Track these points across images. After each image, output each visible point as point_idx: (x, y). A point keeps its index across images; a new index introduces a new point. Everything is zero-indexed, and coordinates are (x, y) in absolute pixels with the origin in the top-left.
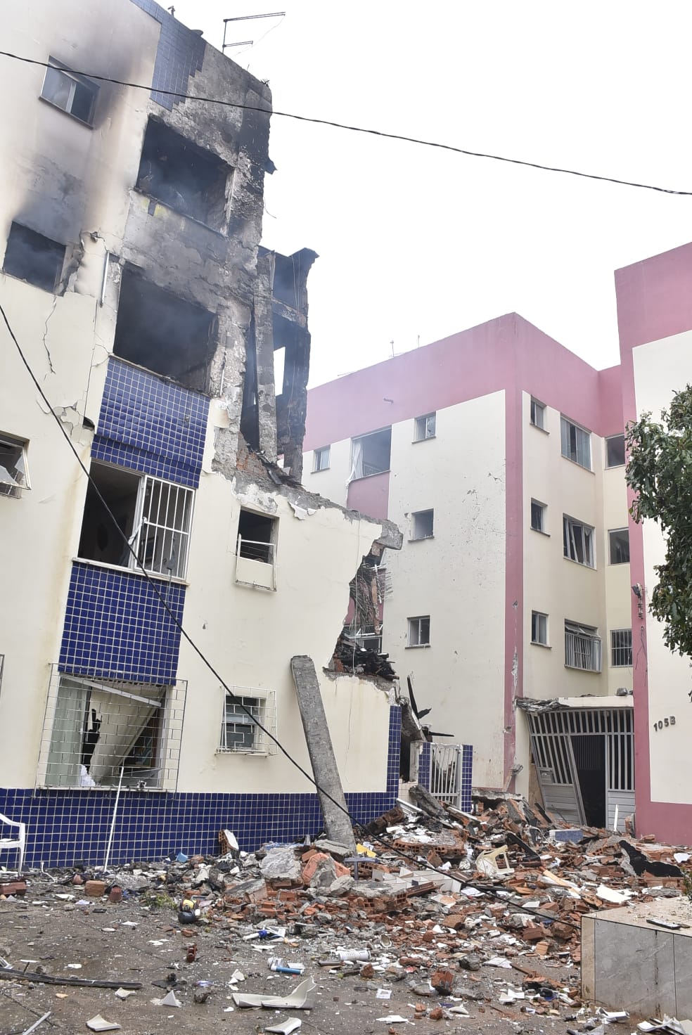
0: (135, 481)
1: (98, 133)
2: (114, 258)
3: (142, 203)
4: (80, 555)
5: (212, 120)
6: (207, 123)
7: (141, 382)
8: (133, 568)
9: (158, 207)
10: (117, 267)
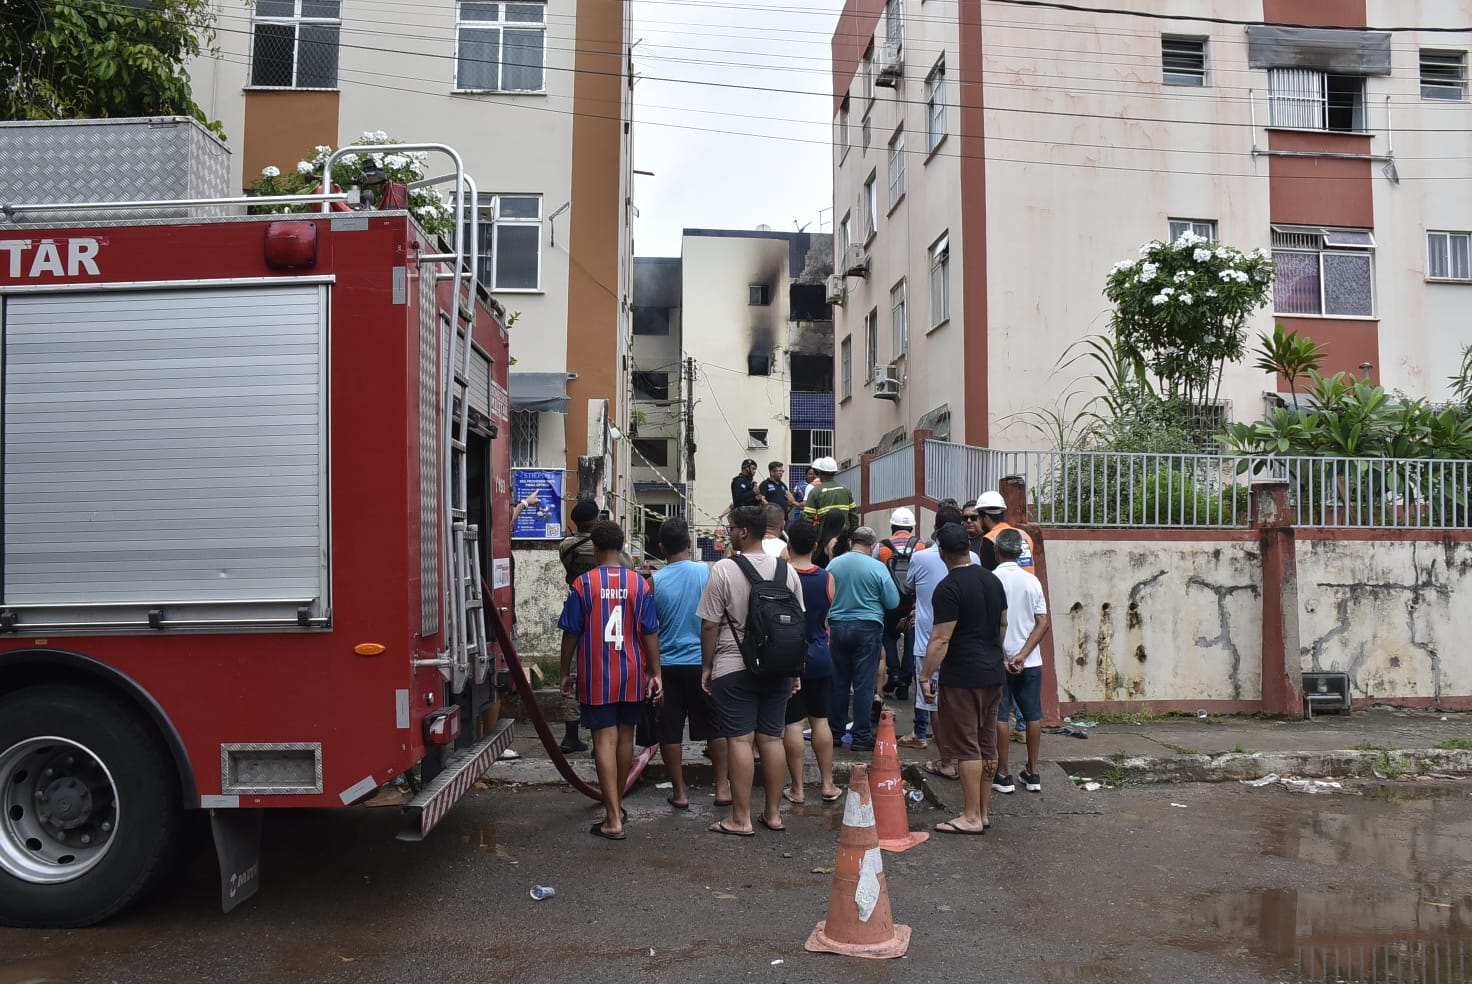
0: (809, 432)
1: (772, 304)
2: (786, 353)
3: (795, 323)
4: (792, 462)
5: (819, 270)
6: (815, 273)
7: (805, 396)
9: (801, 324)
10: (788, 356)
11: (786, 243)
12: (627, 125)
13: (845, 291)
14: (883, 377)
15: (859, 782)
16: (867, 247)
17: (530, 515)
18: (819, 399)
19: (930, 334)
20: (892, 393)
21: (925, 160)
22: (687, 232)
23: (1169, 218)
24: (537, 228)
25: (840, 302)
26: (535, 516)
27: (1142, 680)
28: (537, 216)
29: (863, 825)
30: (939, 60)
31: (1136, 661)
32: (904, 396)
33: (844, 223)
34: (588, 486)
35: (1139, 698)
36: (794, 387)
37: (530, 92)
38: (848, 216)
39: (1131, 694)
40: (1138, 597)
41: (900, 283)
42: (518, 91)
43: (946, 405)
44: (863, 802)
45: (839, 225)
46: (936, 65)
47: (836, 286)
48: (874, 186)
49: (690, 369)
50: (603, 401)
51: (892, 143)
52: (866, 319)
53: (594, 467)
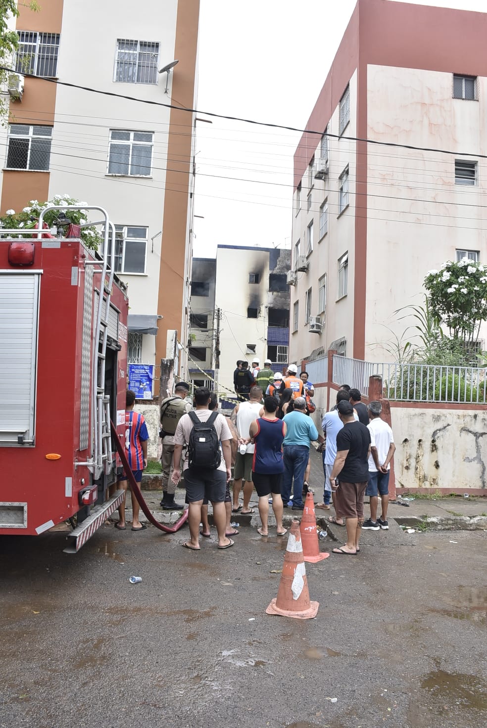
0: (277, 346)
1: (260, 283)
2: (266, 307)
3: (271, 293)
5: (284, 267)
6: (282, 269)
7: (275, 329)
8: (277, 362)
9: (274, 293)
10: (267, 309)
11: (268, 254)
12: (191, 194)
13: (296, 279)
14: (314, 322)
15: (295, 530)
16: (307, 258)
17: (137, 387)
18: (282, 330)
19: (337, 302)
20: (318, 330)
21: (337, 216)
22: (219, 246)
23: (457, 249)
24: (145, 243)
25: (294, 284)
26: (138, 387)
27: (437, 477)
28: (145, 238)
29: (296, 552)
30: (346, 168)
31: (434, 468)
32: (324, 332)
33: (297, 245)
34: (166, 373)
35: (435, 486)
36: (270, 324)
37: (144, 176)
38: (299, 242)
39: (431, 484)
40: (436, 437)
41: (324, 276)
42: (138, 176)
43: (344, 337)
44: (297, 540)
45: (294, 246)
46: (344, 171)
47: (292, 276)
48: (312, 228)
49: (219, 314)
50: (175, 331)
51: (322, 207)
52: (306, 293)
53: (169, 364)
